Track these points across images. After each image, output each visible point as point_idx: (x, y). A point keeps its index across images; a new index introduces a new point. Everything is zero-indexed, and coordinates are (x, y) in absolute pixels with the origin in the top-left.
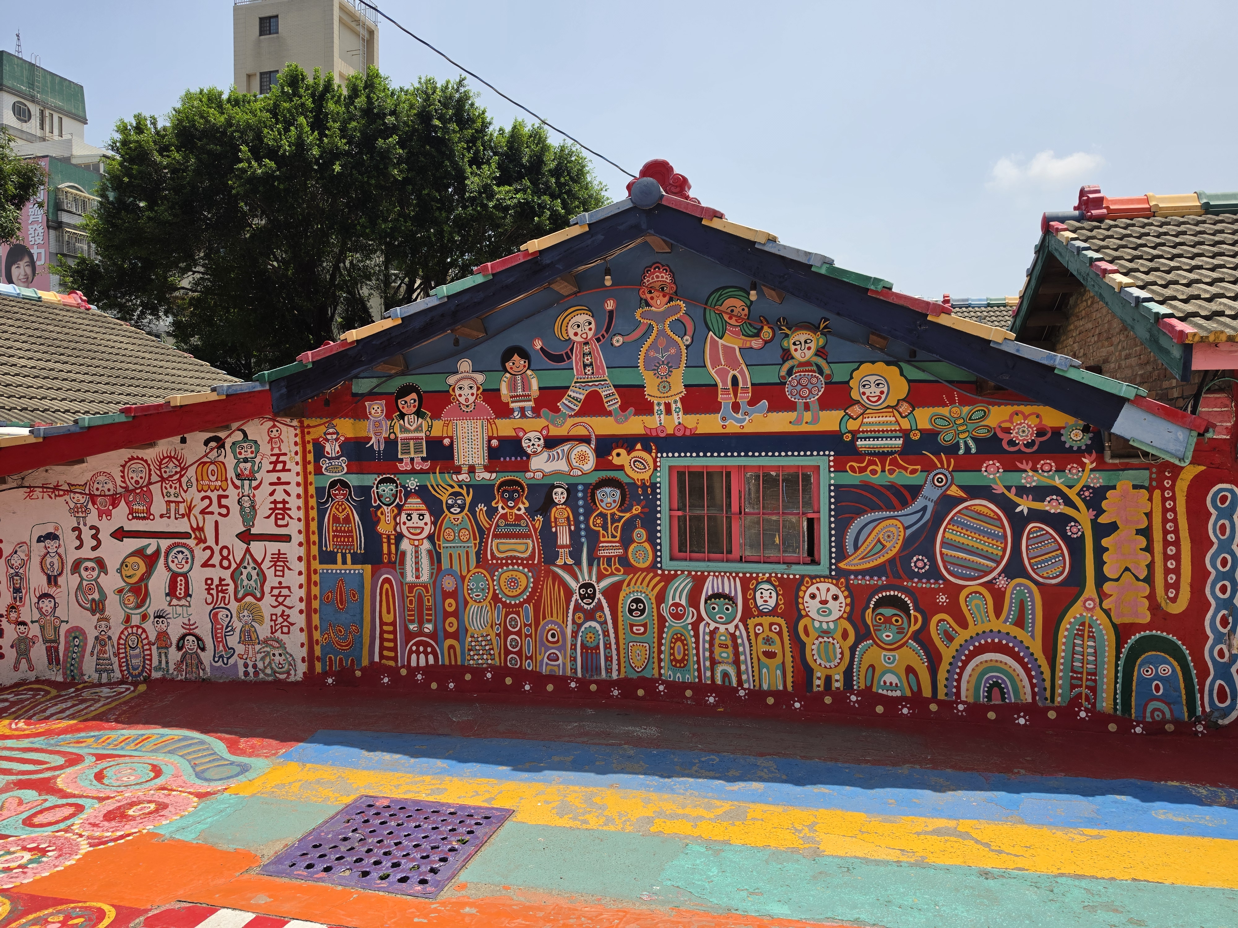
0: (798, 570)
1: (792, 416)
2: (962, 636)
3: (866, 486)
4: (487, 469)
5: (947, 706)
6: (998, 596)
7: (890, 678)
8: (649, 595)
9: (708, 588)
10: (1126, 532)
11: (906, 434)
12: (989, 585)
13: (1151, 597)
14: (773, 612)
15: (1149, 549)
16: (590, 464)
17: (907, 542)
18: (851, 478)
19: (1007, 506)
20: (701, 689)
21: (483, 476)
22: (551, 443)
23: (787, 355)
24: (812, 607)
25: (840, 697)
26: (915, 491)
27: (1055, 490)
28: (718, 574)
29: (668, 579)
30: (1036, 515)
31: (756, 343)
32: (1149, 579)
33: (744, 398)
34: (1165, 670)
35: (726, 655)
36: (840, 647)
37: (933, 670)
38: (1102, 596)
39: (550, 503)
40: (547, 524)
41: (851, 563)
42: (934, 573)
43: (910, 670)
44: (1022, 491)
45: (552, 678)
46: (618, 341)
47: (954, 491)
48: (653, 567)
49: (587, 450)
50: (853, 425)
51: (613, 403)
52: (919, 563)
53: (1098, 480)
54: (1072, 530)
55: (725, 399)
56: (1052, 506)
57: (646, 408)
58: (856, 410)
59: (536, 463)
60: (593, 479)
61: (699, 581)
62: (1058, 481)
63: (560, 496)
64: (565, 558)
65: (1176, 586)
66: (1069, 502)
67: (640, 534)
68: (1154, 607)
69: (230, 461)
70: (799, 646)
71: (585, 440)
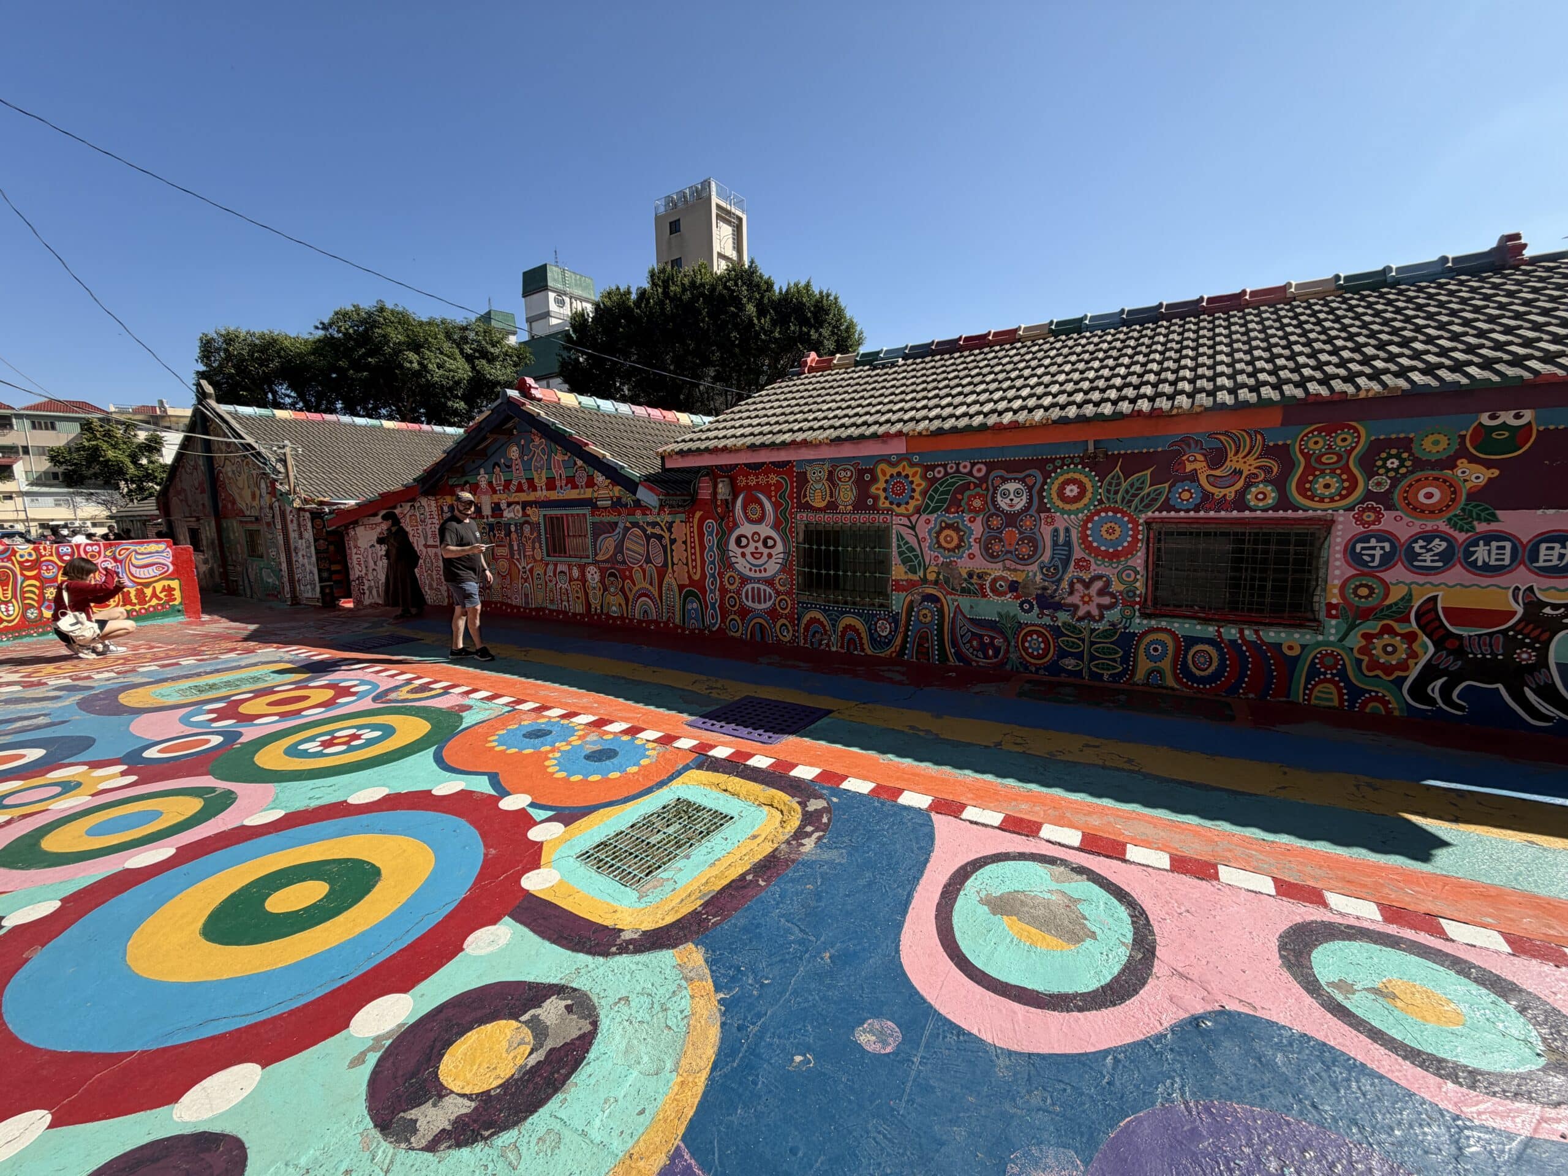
0: (584, 561)
1: (577, 491)
2: (635, 589)
3: (602, 522)
4: (492, 517)
5: (631, 620)
6: (644, 571)
7: (614, 608)
8: (541, 572)
9: (558, 570)
10: (679, 542)
11: (612, 498)
12: (641, 566)
13: (688, 572)
14: (577, 580)
15: (686, 550)
16: (520, 515)
17: (616, 547)
18: (597, 519)
19: (644, 531)
20: (558, 612)
21: (491, 520)
22: (509, 505)
23: (575, 464)
24: (589, 576)
25: (599, 616)
26: (616, 524)
27: (657, 524)
28: (561, 562)
29: (547, 565)
30: (654, 535)
31: (566, 458)
32: (687, 564)
33: (564, 482)
34: (695, 605)
35: (565, 598)
36: (599, 594)
37: (627, 605)
38: (674, 572)
39: (510, 532)
40: (510, 540)
41: (600, 558)
42: (624, 562)
43: (620, 605)
44: (648, 524)
45: (516, 607)
46: (526, 458)
47: (628, 525)
48: (542, 560)
49: (518, 507)
50: (595, 495)
51: (525, 487)
52: (619, 557)
53: (669, 518)
54: (664, 542)
55: (558, 483)
56: (657, 531)
57: (535, 489)
58: (596, 488)
59: (506, 514)
60: (521, 521)
61: (556, 565)
62: (658, 520)
63: (513, 528)
64: (517, 556)
65: (695, 567)
66: (662, 529)
67: (537, 545)
68: (690, 577)
69: (418, 514)
70: (587, 594)
71: (518, 503)
